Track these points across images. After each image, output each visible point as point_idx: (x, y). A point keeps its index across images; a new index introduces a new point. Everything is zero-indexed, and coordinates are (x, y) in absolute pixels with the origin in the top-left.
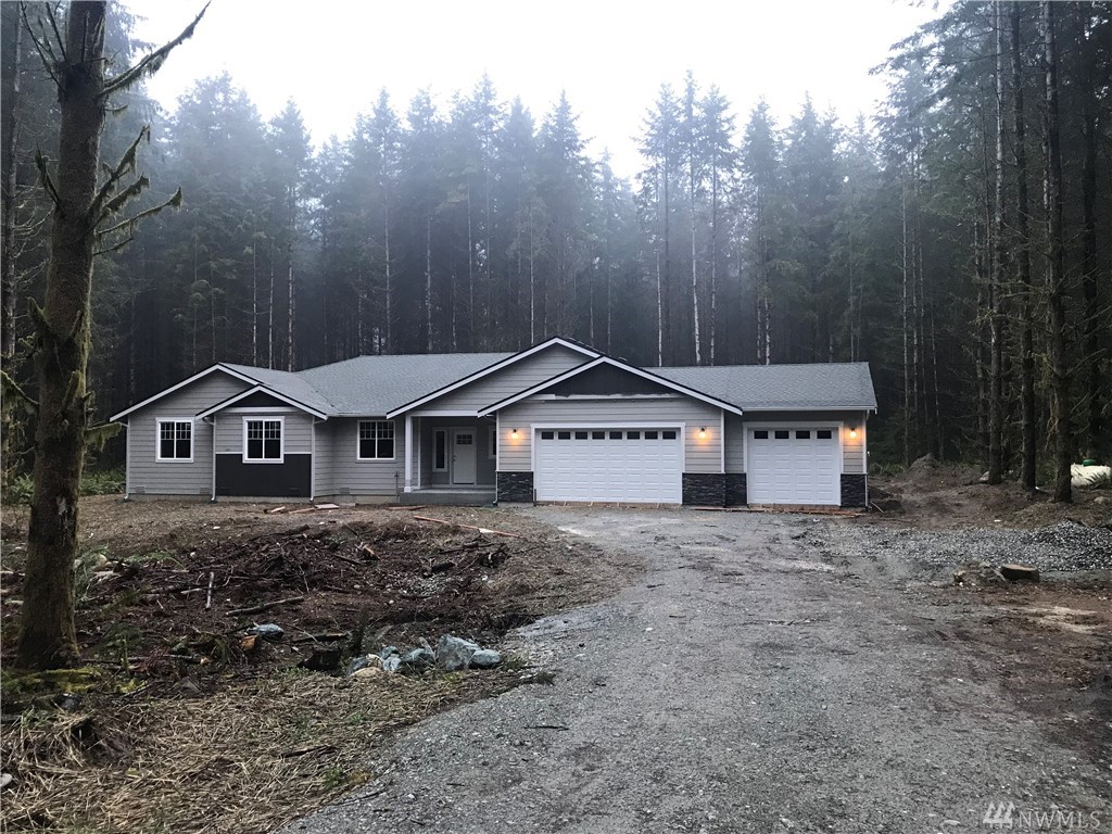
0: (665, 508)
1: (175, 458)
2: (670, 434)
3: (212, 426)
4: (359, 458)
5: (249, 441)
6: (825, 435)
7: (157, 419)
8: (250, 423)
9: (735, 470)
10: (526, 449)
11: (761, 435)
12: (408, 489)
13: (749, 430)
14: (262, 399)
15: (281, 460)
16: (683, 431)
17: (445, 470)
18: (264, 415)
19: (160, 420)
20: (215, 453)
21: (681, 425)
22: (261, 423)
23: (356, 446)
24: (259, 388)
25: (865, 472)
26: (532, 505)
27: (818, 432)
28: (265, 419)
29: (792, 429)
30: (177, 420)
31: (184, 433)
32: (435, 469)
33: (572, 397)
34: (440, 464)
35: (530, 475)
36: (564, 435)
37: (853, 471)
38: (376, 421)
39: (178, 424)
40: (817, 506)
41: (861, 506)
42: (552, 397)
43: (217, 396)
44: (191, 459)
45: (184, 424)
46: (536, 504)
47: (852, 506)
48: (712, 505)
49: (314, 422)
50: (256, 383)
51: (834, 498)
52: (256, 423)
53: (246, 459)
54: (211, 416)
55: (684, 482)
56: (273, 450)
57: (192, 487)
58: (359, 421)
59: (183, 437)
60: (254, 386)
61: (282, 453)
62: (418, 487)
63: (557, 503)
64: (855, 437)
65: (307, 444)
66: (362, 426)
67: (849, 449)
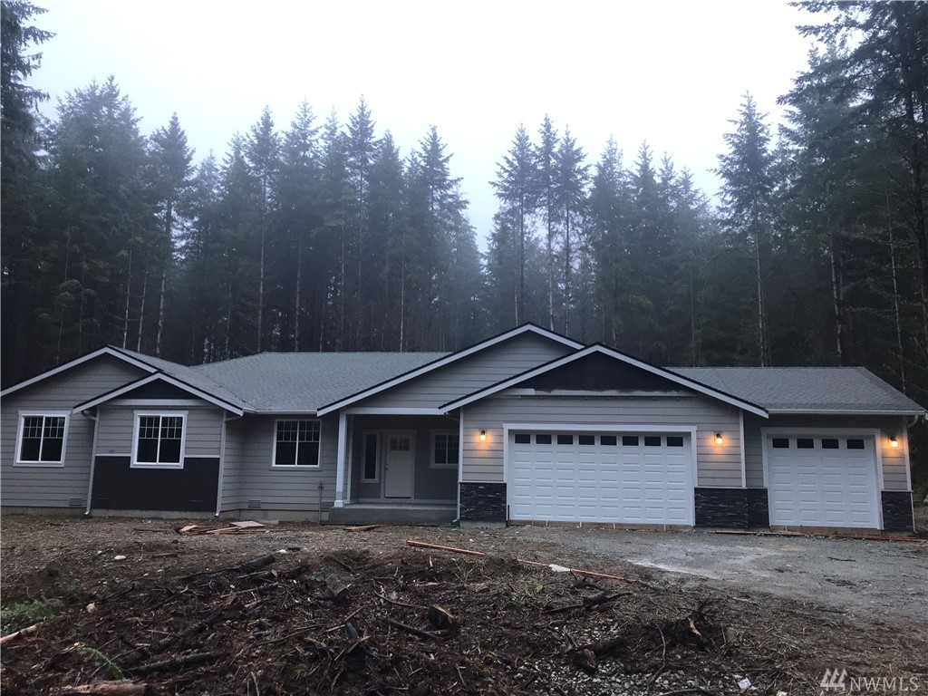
0: (673, 531)
1: (40, 461)
2: (676, 440)
3: (94, 421)
4: (274, 465)
5: (140, 440)
6: (856, 444)
7: (20, 412)
8: (143, 419)
9: (755, 485)
10: (497, 454)
11: (781, 443)
12: (339, 503)
13: (768, 437)
14: (161, 389)
15: (180, 465)
16: (694, 436)
17: (376, 480)
18: (163, 408)
19: (23, 414)
20: (96, 453)
21: (692, 429)
22: (158, 418)
23: (271, 450)
24: (159, 376)
25: (910, 489)
26: (504, 525)
27: (848, 441)
28: (162, 414)
29: (817, 437)
30: (46, 414)
31: (54, 430)
32: (364, 480)
33: (555, 392)
34: (370, 474)
35: (502, 488)
36: (544, 438)
37: (895, 488)
38: (298, 421)
39: (48, 419)
40: (852, 529)
41: (908, 530)
42: (531, 392)
43: (101, 386)
44: (61, 463)
45: (55, 419)
46: (509, 524)
47: (897, 530)
48: (733, 528)
49: (225, 419)
50: (153, 371)
51: (873, 518)
52: (150, 419)
53: (135, 463)
54: (93, 410)
55: (696, 498)
56: (171, 452)
57: (60, 497)
58: (277, 420)
59: (54, 435)
60: (151, 374)
61: (182, 456)
62: (348, 501)
63: (536, 524)
64: (895, 447)
65: (217, 445)
66: (280, 426)
67: (889, 461)
